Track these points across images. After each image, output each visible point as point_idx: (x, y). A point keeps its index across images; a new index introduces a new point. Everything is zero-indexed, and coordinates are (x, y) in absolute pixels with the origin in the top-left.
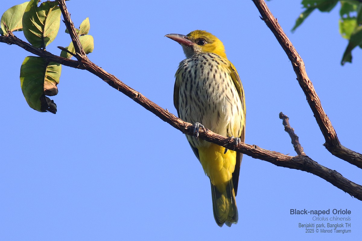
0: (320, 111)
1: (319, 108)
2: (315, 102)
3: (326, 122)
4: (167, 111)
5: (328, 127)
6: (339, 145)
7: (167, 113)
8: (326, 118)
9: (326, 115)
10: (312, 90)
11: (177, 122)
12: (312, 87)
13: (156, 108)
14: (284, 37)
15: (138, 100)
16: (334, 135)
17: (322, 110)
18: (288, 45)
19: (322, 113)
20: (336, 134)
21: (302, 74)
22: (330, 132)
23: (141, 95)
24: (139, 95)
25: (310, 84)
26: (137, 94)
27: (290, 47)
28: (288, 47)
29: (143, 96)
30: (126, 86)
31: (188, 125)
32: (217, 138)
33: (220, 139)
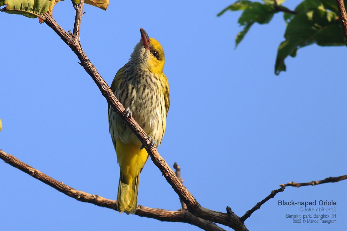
0: (176, 183)
1: (174, 181)
2: (170, 177)
3: (183, 191)
4: (62, 183)
5: (186, 195)
6: (199, 208)
7: (61, 186)
8: (182, 189)
9: (183, 186)
10: (165, 167)
11: (70, 192)
12: (165, 164)
13: (51, 182)
14: (134, 125)
15: (35, 175)
16: (192, 202)
17: (177, 182)
18: (138, 131)
19: (177, 185)
20: (195, 200)
22: (188, 199)
23: (37, 172)
24: (35, 172)
25: (162, 162)
26: (33, 171)
27: (140, 133)
28: (138, 133)
29: (39, 172)
30: (24, 165)
31: (80, 194)
32: (106, 203)
33: (109, 204)
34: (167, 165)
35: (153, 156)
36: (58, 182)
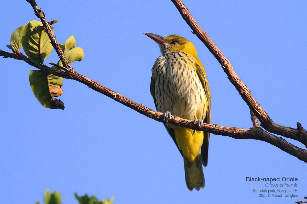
0: (251, 101)
1: (249, 98)
2: (245, 94)
3: (257, 108)
4: (142, 105)
5: (259, 112)
6: (271, 124)
7: (141, 108)
8: (257, 105)
9: (257, 103)
10: (241, 85)
11: (150, 113)
12: (240, 82)
13: (132, 104)
14: (212, 46)
15: (117, 99)
16: (265, 118)
17: (252, 100)
18: (216, 52)
19: (252, 102)
20: (268, 116)
21: (231, 74)
22: (262, 115)
23: (119, 95)
24: (117, 95)
25: (238, 81)
26: (115, 95)
27: (218, 54)
28: (216, 54)
29: (120, 95)
30: (106, 89)
31: (159, 115)
32: (183, 122)
33: (186, 123)
34: (242, 83)
35: (230, 75)
36: (138, 104)
